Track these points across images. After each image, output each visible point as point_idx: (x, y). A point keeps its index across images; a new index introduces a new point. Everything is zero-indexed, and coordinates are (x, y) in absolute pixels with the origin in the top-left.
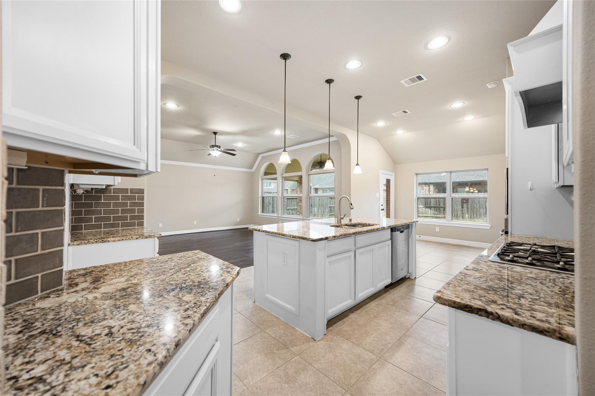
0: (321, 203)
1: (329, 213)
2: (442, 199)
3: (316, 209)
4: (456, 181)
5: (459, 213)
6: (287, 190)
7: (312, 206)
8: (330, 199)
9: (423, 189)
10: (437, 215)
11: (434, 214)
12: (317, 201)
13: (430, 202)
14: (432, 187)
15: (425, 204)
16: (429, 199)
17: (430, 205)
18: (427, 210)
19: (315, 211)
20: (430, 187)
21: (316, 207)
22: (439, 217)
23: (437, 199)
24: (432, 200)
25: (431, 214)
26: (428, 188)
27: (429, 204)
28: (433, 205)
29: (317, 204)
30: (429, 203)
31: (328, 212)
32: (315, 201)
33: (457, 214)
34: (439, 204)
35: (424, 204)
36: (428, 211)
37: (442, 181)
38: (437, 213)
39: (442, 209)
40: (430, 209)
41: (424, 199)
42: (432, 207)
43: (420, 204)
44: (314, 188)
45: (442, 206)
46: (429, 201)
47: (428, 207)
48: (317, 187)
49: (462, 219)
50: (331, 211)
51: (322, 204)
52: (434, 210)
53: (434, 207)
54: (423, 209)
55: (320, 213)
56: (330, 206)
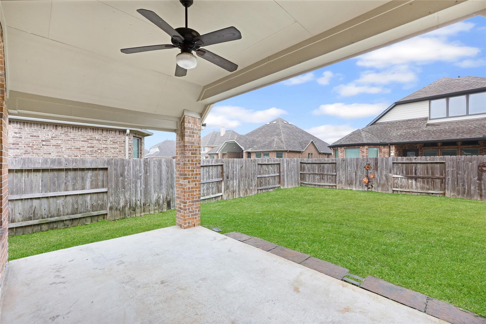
0: (243, 172)
1: (258, 187)
2: (438, 165)
3: (236, 183)
4: (429, 140)
5: (472, 188)
6: (217, 154)
7: (228, 178)
8: (260, 166)
9: (381, 151)
10: (429, 189)
11: (422, 188)
12: (237, 170)
13: (416, 170)
14: (393, 148)
15: (407, 173)
16: (415, 165)
17: (416, 174)
18: (410, 181)
19: (233, 186)
20: (391, 149)
21: (236, 179)
22: (433, 194)
23: (429, 164)
24: (419, 166)
25: (417, 188)
26: (388, 149)
27: (414, 174)
28: (420, 174)
29: (237, 175)
30: (414, 171)
31: (255, 186)
32: (235, 170)
33: (468, 190)
34: (433, 173)
35: (405, 172)
36: (412, 183)
37: (408, 141)
38: (428, 187)
39: (438, 181)
40: (416, 180)
41: (404, 165)
42: (419, 178)
43: (398, 173)
44: (246, 152)
45: (438, 176)
46: (414, 168)
47: (411, 178)
48: (249, 150)
49: (479, 199)
50: (261, 184)
51: (246, 174)
52: (424, 182)
53: (423, 178)
54: (404, 180)
55: (242, 187)
56: (258, 176)
